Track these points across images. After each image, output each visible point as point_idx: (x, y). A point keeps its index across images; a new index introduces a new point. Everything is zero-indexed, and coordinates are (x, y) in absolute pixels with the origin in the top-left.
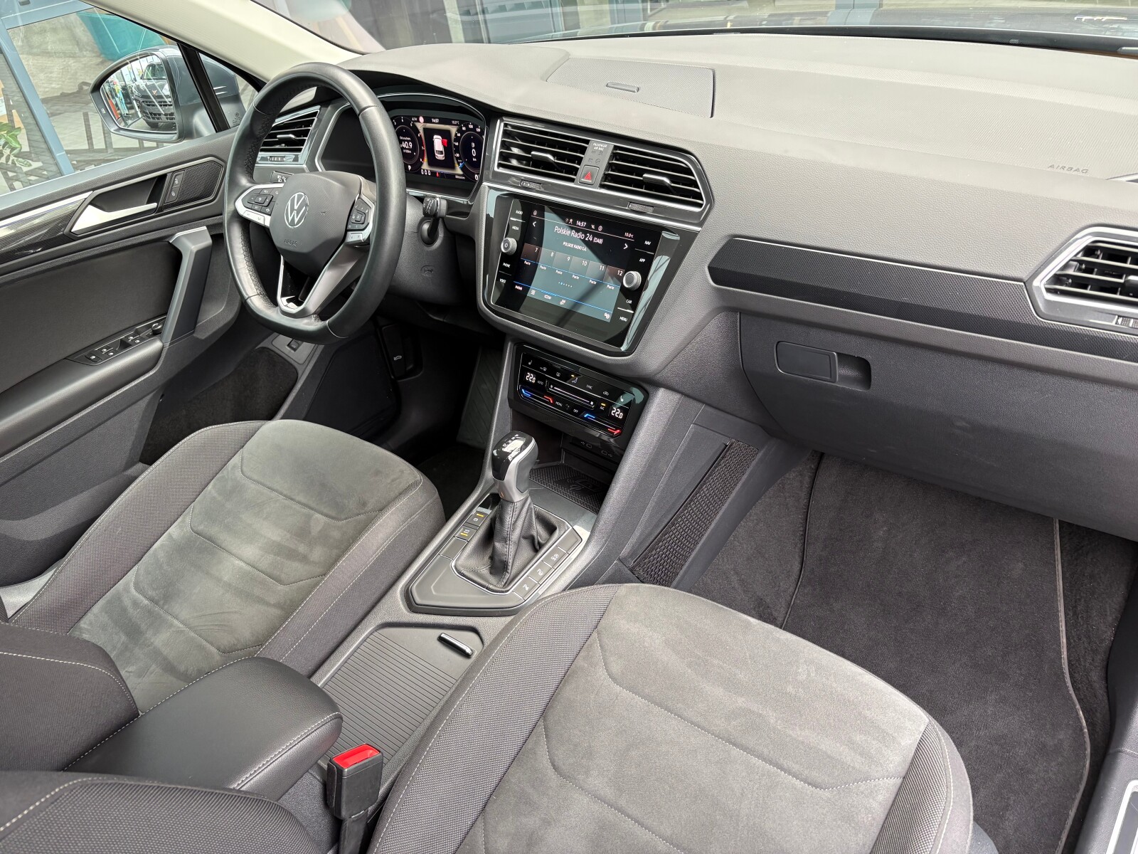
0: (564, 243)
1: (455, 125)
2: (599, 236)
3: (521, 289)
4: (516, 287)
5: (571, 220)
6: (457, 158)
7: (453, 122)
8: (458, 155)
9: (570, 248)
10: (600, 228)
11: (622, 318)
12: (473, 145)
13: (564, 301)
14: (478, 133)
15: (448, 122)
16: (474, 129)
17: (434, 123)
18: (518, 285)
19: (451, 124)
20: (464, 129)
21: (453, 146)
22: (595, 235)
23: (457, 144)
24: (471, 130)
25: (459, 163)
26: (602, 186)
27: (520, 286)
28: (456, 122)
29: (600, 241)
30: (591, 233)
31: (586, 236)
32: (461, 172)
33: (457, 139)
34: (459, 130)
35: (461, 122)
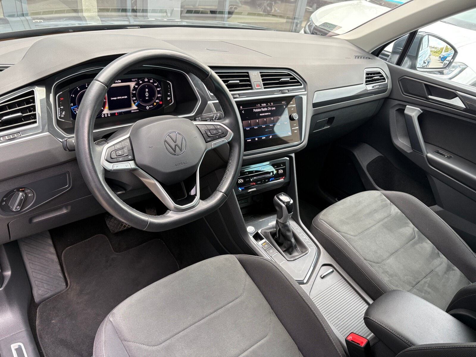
0: (260, 115)
1: (134, 81)
2: (273, 107)
3: (250, 140)
4: (248, 141)
5: (259, 105)
6: (134, 100)
7: (133, 80)
8: (134, 98)
9: (264, 115)
10: (272, 104)
11: (295, 131)
12: (147, 90)
13: (271, 136)
14: (151, 83)
15: (130, 80)
16: (149, 81)
17: (117, 83)
18: (248, 139)
19: (131, 81)
20: (141, 82)
21: (131, 94)
22: (271, 107)
23: (134, 92)
24: (146, 82)
25: (135, 103)
26: (265, 88)
27: (249, 139)
28: (135, 80)
29: (274, 108)
30: (269, 107)
31: (268, 109)
32: (136, 108)
33: (135, 89)
34: (138, 84)
35: (139, 79)
